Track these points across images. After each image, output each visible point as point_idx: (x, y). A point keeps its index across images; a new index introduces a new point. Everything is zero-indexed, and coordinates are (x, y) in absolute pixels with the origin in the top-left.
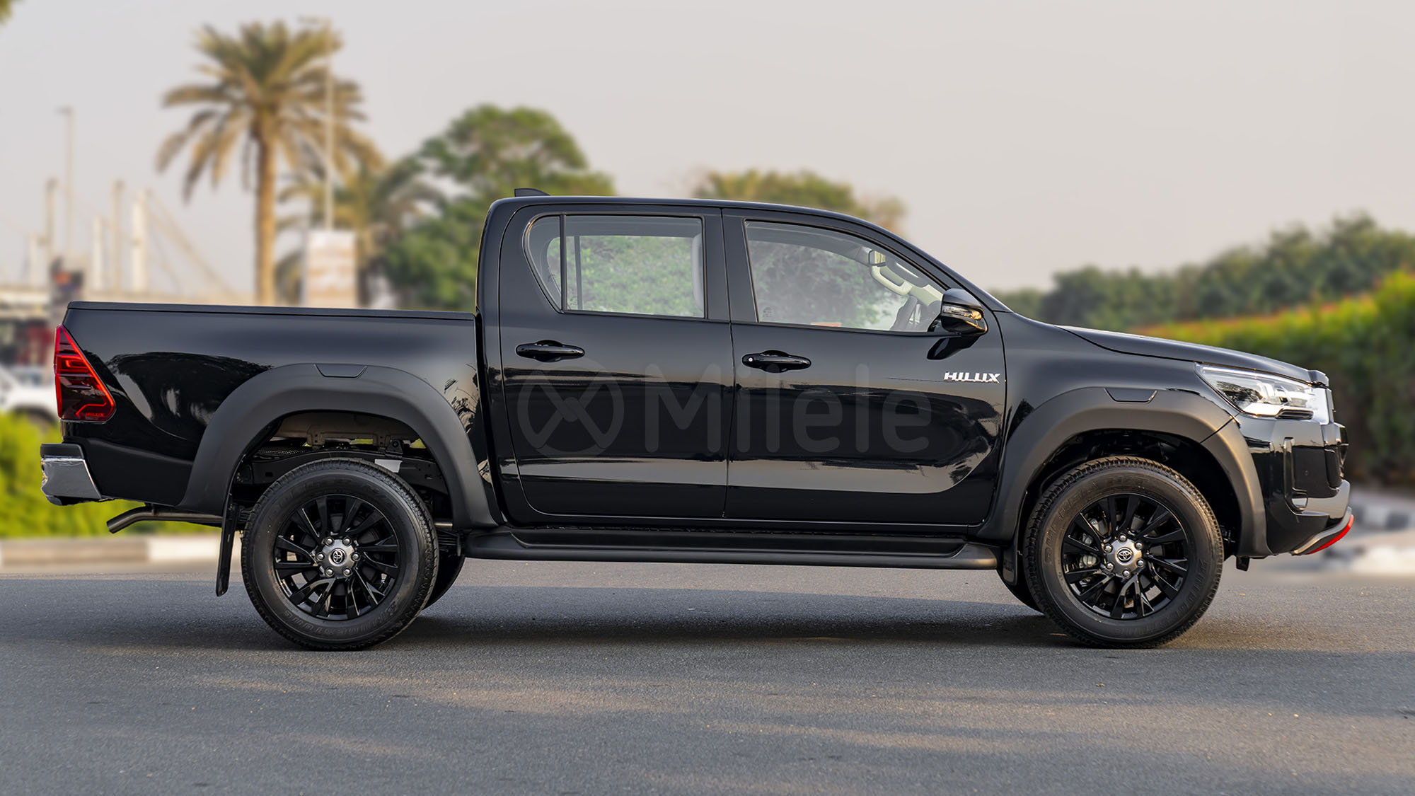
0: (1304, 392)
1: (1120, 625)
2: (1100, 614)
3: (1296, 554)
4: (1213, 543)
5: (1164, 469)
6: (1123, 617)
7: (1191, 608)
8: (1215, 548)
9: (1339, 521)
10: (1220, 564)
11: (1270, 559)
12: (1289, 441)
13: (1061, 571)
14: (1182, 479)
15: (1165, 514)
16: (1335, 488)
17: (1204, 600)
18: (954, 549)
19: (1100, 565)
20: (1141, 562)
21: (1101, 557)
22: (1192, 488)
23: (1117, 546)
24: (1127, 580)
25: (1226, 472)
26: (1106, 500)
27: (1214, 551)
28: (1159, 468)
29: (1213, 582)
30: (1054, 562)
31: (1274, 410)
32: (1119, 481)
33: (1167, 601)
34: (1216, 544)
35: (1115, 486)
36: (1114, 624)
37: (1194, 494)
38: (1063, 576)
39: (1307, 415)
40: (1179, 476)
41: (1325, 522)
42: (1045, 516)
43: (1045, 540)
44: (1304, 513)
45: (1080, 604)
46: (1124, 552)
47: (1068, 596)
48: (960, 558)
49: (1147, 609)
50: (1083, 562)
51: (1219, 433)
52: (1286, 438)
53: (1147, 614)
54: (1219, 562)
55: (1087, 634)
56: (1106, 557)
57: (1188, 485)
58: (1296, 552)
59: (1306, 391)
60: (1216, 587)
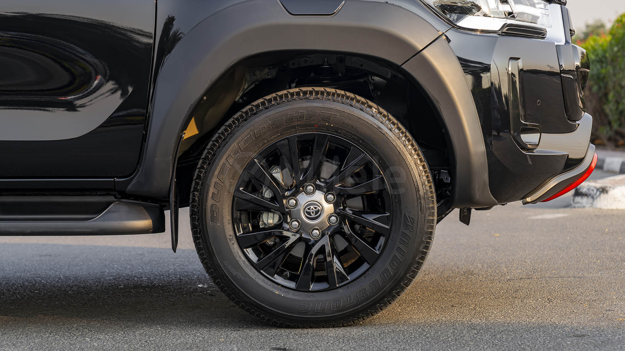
0: (535, 7)
1: (307, 299)
2: (282, 286)
3: (528, 203)
4: (422, 193)
5: (358, 101)
6: (312, 287)
7: (395, 275)
8: (424, 198)
9: (579, 161)
10: (431, 218)
11: (497, 209)
12: (514, 62)
13: (232, 233)
14: (380, 113)
15: (360, 157)
16: (575, 121)
17: (411, 264)
18: (98, 209)
19: (282, 223)
20: (333, 219)
21: (284, 214)
22: (394, 124)
23: (303, 199)
24: (316, 242)
25: (435, 102)
26: (286, 141)
27: (422, 201)
28: (352, 99)
29: (422, 242)
30: (223, 223)
31: (496, 24)
32: (302, 117)
33: (365, 266)
34: (425, 194)
35: (296, 123)
36: (299, 298)
37: (397, 131)
38: (235, 240)
39: (539, 33)
40: (378, 110)
41: (563, 162)
42: (209, 164)
43: (210, 195)
44: (537, 152)
45: (257, 273)
46: (312, 207)
47: (242, 264)
48: (104, 220)
49: (342, 278)
50: (263, 221)
51: (424, 51)
52: (511, 58)
53: (341, 284)
54: (429, 216)
55: (266, 311)
56: (289, 213)
57: (389, 120)
58: (529, 199)
59: (537, 6)
60: (427, 248)
